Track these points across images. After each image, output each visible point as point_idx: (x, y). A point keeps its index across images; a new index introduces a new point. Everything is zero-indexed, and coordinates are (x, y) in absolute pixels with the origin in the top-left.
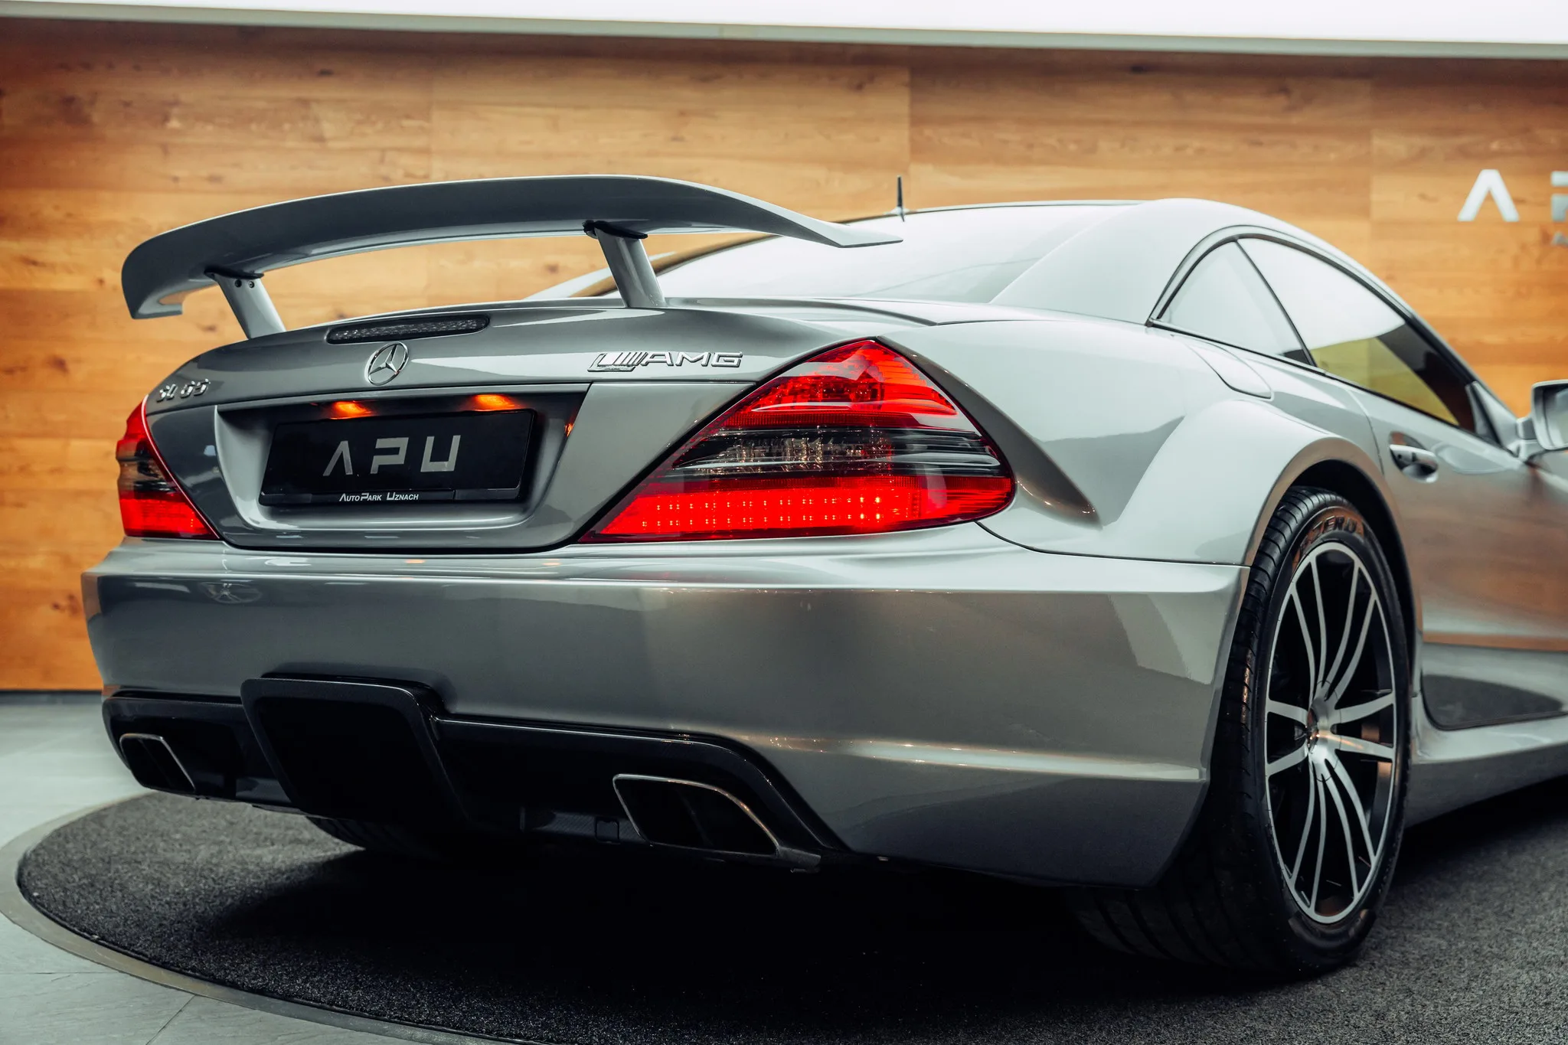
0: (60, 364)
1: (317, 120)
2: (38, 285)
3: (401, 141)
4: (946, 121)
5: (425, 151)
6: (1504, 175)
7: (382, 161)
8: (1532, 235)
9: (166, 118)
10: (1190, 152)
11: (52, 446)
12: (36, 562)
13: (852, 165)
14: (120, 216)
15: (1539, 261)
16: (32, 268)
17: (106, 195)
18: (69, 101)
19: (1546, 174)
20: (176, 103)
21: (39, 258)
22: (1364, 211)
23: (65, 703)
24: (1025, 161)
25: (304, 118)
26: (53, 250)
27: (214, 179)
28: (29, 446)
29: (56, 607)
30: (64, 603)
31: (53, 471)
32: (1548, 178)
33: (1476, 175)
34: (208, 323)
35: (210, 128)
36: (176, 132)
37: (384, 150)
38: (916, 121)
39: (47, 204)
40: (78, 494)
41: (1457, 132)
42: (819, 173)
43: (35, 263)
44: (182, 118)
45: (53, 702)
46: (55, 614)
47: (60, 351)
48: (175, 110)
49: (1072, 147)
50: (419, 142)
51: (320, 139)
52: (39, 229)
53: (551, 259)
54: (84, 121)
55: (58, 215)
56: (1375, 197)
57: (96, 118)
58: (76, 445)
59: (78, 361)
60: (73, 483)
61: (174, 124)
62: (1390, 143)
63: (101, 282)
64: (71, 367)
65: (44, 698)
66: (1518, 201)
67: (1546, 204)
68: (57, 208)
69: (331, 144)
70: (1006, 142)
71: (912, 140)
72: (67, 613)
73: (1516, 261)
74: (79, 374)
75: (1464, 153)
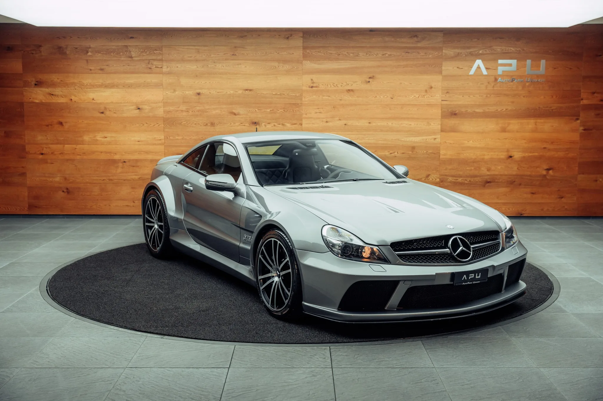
0: (61, 123)
1: (130, 52)
2: (54, 101)
3: (154, 57)
4: (313, 48)
5: (161, 60)
6: (483, 61)
7: (149, 63)
8: (492, 79)
9: (87, 52)
10: (387, 55)
11: (60, 146)
12: (57, 179)
13: (285, 61)
14: (75, 81)
15: (493, 87)
16: (52, 96)
17: (71, 75)
18: (60, 48)
19: (496, 60)
20: (90, 48)
21: (54, 94)
22: (441, 72)
23: (67, 218)
24: (337, 59)
25: (126, 51)
26: (58, 91)
27: (102, 70)
28: (54, 147)
29: (63, 191)
30: (65, 190)
31: (60, 154)
32: (498, 62)
33: (475, 61)
34: (101, 111)
35: (100, 54)
36: (90, 56)
37: (149, 60)
38: (305, 48)
39: (55, 78)
40: (68, 160)
41: (469, 48)
42: (276, 64)
43: (53, 95)
44: (92, 52)
45: (64, 218)
46: (62, 193)
47: (61, 120)
48: (90, 50)
49: (351, 55)
50: (160, 57)
51: (131, 57)
52: (53, 85)
53: (198, 91)
54: (65, 54)
55: (59, 81)
56: (443, 68)
57: (68, 52)
58: (66, 146)
59: (66, 122)
60: (67, 157)
61: (90, 54)
62: (449, 52)
63: (71, 99)
64: (64, 124)
65: (61, 216)
66: (487, 68)
67: (496, 69)
68: (58, 79)
69: (134, 59)
70: (331, 54)
71: (303, 53)
72: (66, 194)
73: (486, 87)
74: (66, 126)
75: (471, 54)
